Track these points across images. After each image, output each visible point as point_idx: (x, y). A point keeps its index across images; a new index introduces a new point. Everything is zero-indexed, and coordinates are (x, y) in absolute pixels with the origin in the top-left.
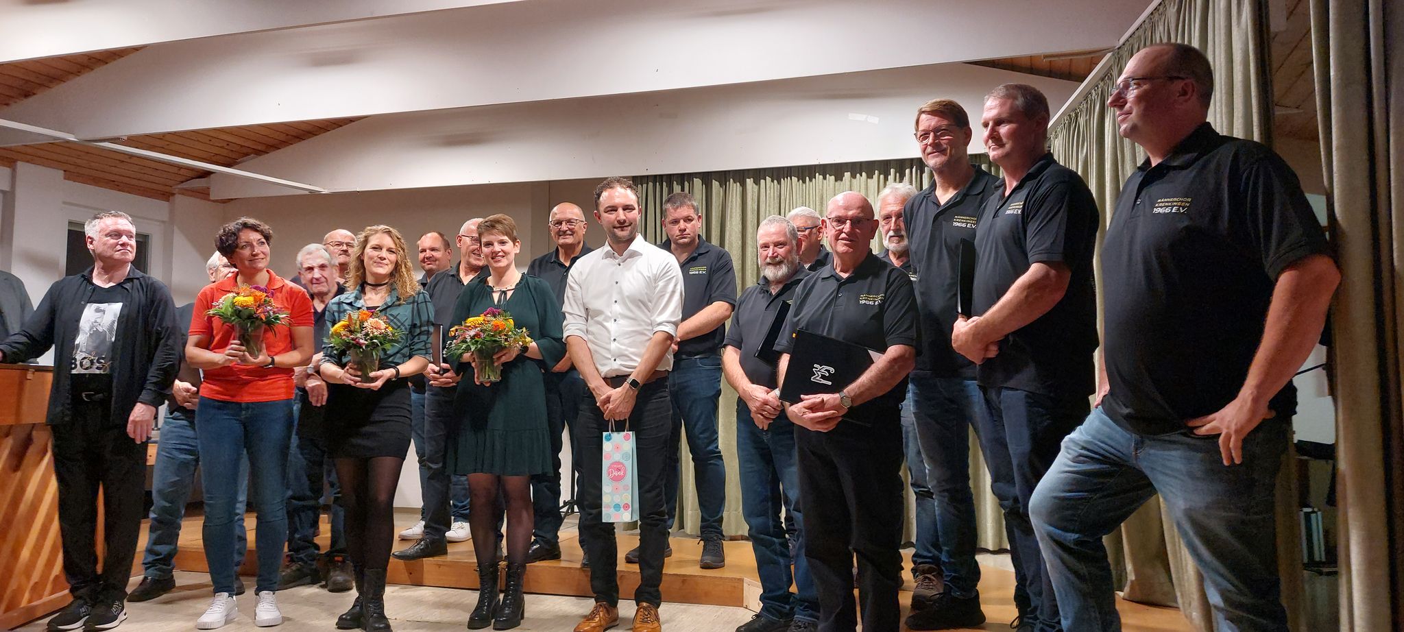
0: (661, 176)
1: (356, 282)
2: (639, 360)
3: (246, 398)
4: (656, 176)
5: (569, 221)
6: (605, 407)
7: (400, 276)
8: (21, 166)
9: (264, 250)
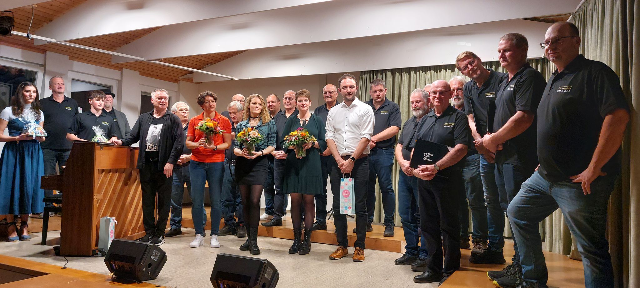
0: (373, 71)
1: (247, 117)
2: (355, 149)
3: (208, 161)
4: (371, 71)
5: (330, 92)
6: (342, 168)
7: (263, 114)
8: (125, 70)
9: (213, 104)
